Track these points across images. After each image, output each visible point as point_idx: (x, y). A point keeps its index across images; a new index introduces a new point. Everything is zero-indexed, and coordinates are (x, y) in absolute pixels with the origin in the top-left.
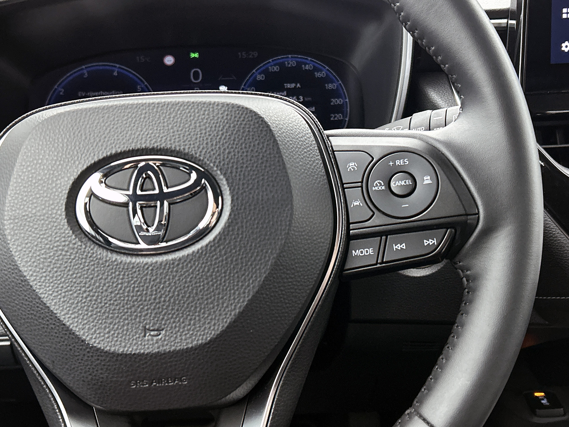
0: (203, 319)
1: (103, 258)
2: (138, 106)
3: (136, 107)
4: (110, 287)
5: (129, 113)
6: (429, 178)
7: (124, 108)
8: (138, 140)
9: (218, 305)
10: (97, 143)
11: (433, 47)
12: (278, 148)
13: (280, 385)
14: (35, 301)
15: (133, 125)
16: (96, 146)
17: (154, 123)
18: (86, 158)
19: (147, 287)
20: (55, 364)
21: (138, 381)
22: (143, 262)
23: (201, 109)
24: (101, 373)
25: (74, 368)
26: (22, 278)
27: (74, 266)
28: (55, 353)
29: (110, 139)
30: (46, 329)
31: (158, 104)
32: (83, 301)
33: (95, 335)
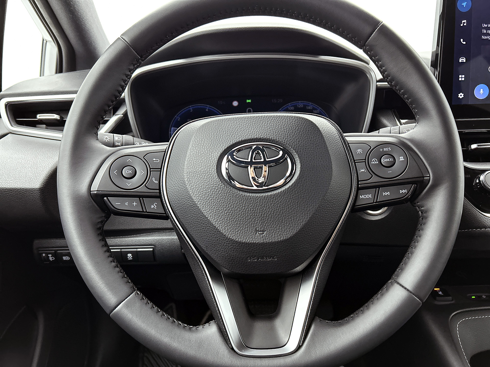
0: (286, 226)
1: (235, 194)
2: (251, 118)
3: (250, 118)
4: (239, 208)
5: (247, 121)
6: (402, 157)
7: (244, 118)
8: (252, 134)
9: (294, 219)
10: (232, 136)
11: (402, 90)
12: (324, 140)
13: (321, 265)
14: (200, 215)
15: (249, 127)
16: (231, 137)
17: (260, 126)
18: (226, 143)
19: (258, 209)
20: (208, 248)
21: (252, 258)
22: (255, 196)
23: (284, 119)
24: (233, 253)
25: (218, 250)
26: (193, 203)
27: (220, 197)
28: (209, 242)
29: (238, 134)
30: (204, 229)
31: (261, 116)
32: (225, 215)
33: (231, 233)
